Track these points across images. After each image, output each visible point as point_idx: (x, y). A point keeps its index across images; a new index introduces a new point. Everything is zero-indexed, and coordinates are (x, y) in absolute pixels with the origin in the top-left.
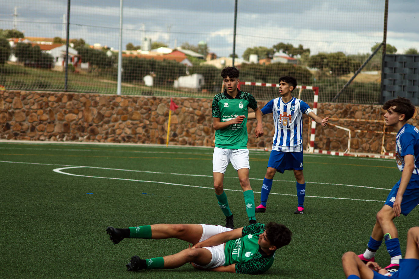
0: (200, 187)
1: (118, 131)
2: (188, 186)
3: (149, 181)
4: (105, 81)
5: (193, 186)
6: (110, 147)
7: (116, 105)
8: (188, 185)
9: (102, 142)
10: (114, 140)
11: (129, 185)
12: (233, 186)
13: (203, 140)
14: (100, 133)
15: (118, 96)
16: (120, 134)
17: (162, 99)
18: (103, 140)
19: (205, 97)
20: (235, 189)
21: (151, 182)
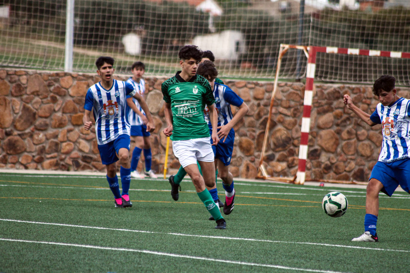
0: (228, 262)
1: (65, 147)
2: (203, 259)
3: (123, 249)
4: (43, 43)
5: (213, 260)
6: (47, 179)
7: (61, 93)
8: (201, 256)
9: (32, 169)
10: (57, 166)
11: (82, 257)
12: (296, 260)
13: (240, 165)
14: (28, 150)
15: (66, 74)
16: (68, 153)
17: (156, 80)
18: (33, 164)
19: (245, 79)
20: (300, 267)
21: (127, 250)
